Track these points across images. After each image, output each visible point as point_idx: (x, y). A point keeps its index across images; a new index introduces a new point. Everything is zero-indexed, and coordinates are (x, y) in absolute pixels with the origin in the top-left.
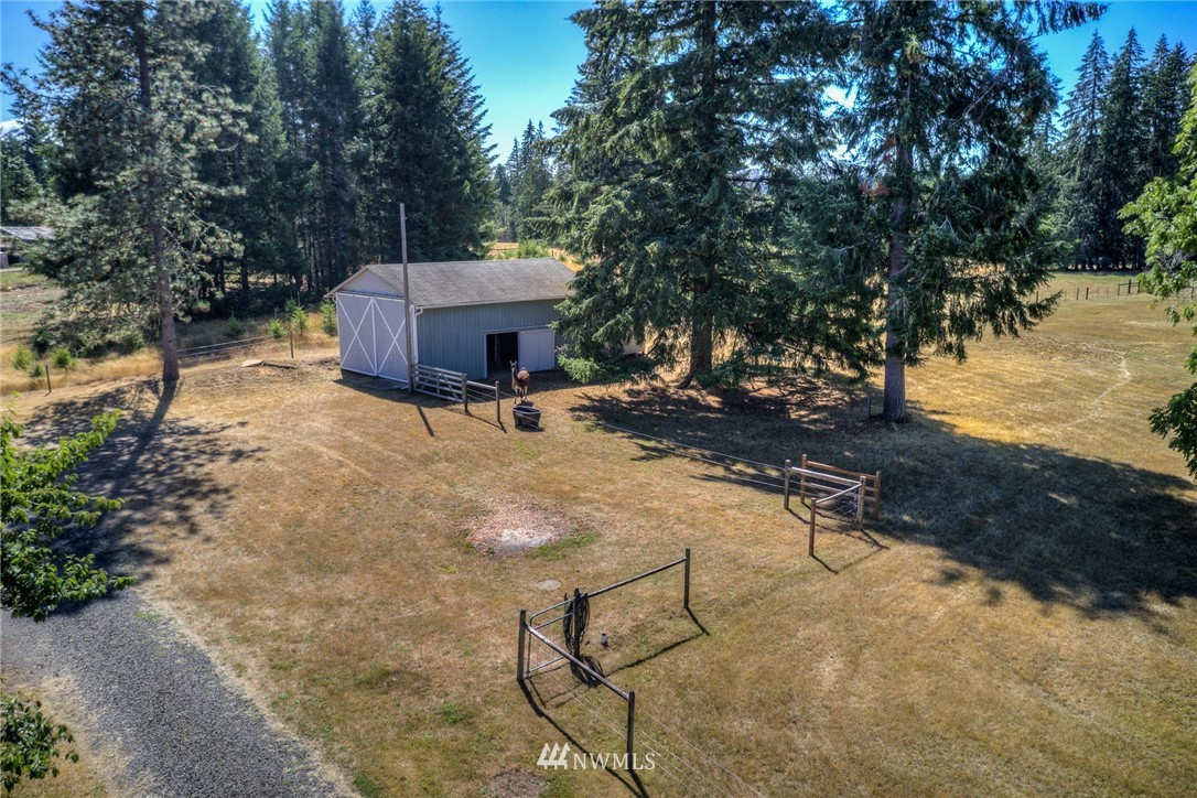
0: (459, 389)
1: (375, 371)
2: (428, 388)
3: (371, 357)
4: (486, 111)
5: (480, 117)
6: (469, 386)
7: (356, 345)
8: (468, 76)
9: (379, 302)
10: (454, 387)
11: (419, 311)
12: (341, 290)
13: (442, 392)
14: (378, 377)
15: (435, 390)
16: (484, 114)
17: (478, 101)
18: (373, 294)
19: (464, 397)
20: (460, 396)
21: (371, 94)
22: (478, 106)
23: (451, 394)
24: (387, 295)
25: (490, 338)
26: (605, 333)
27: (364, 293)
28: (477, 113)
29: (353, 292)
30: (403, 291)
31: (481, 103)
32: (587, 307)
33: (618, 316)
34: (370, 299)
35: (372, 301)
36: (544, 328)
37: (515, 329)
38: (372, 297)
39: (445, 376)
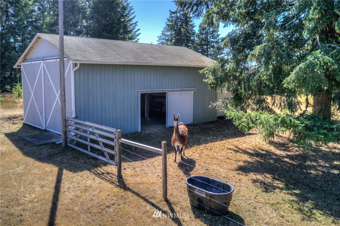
0: (112, 148)
1: (44, 126)
2: (78, 144)
4: (136, 16)
6: (123, 145)
7: (32, 105)
9: (47, 65)
10: (106, 145)
11: (76, 65)
12: (25, 60)
13: (93, 150)
14: (46, 130)
15: (85, 147)
16: (134, 17)
17: (132, 11)
18: (43, 59)
19: (117, 158)
20: (112, 157)
22: (132, 14)
23: (102, 153)
24: (51, 57)
26: (298, 78)
27: (38, 59)
29: (31, 60)
31: (134, 13)
34: (40, 63)
35: (42, 64)
36: (186, 91)
37: (164, 90)
38: (41, 61)
39: (96, 131)
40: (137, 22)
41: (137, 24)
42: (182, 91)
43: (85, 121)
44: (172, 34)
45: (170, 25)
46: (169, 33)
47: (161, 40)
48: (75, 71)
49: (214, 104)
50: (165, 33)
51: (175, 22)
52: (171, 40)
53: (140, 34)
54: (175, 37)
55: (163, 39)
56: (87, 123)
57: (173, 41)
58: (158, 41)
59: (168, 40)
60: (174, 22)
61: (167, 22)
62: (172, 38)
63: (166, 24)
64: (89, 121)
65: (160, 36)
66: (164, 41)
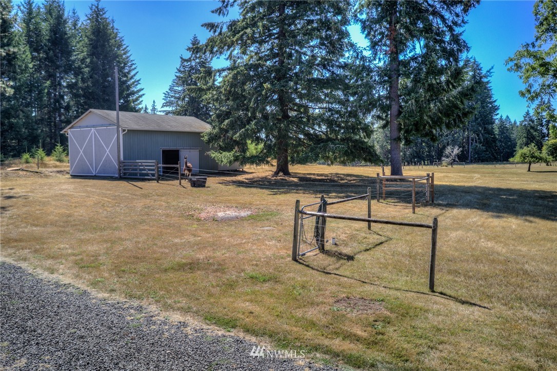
0: (153, 170)
1: (94, 173)
2: (131, 174)
3: (91, 165)
4: (138, 72)
5: (135, 75)
7: (81, 159)
8: (128, 55)
9: (97, 131)
11: (124, 131)
12: (72, 127)
13: (141, 175)
14: (96, 176)
15: (136, 174)
16: (136, 73)
17: (134, 67)
18: (94, 126)
19: (156, 175)
20: (153, 175)
21: (80, 50)
22: (133, 69)
23: (147, 175)
24: (102, 125)
25: (164, 152)
27: (87, 127)
28: (132, 73)
29: (80, 127)
30: (116, 121)
31: (135, 68)
32: (227, 124)
33: (247, 126)
34: (91, 130)
35: (93, 130)
36: (193, 149)
37: (178, 148)
38: (92, 128)
39: (143, 164)
40: (139, 80)
41: (140, 82)
42: (190, 149)
43: (136, 160)
44: (184, 90)
45: (182, 78)
46: (180, 89)
47: (168, 98)
48: (123, 135)
49: (208, 153)
50: (175, 88)
51: (189, 74)
52: (183, 99)
53: (144, 94)
54: (189, 95)
55: (172, 96)
56: (137, 161)
57: (187, 99)
58: (164, 99)
59: (179, 98)
60: (187, 74)
61: (177, 72)
62: (185, 96)
63: (176, 76)
64: (138, 160)
65: (167, 92)
66: (172, 99)
